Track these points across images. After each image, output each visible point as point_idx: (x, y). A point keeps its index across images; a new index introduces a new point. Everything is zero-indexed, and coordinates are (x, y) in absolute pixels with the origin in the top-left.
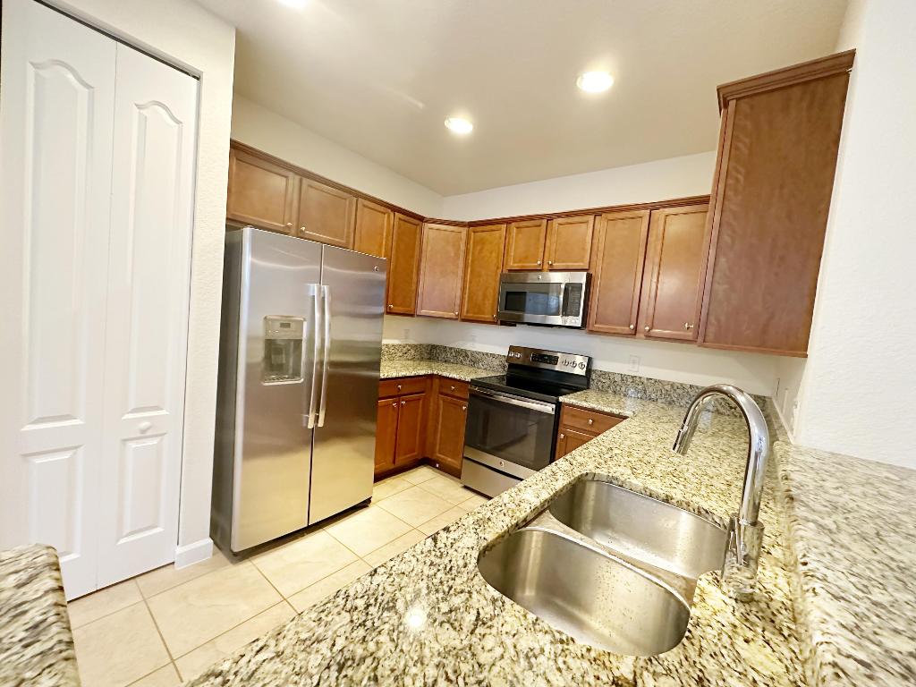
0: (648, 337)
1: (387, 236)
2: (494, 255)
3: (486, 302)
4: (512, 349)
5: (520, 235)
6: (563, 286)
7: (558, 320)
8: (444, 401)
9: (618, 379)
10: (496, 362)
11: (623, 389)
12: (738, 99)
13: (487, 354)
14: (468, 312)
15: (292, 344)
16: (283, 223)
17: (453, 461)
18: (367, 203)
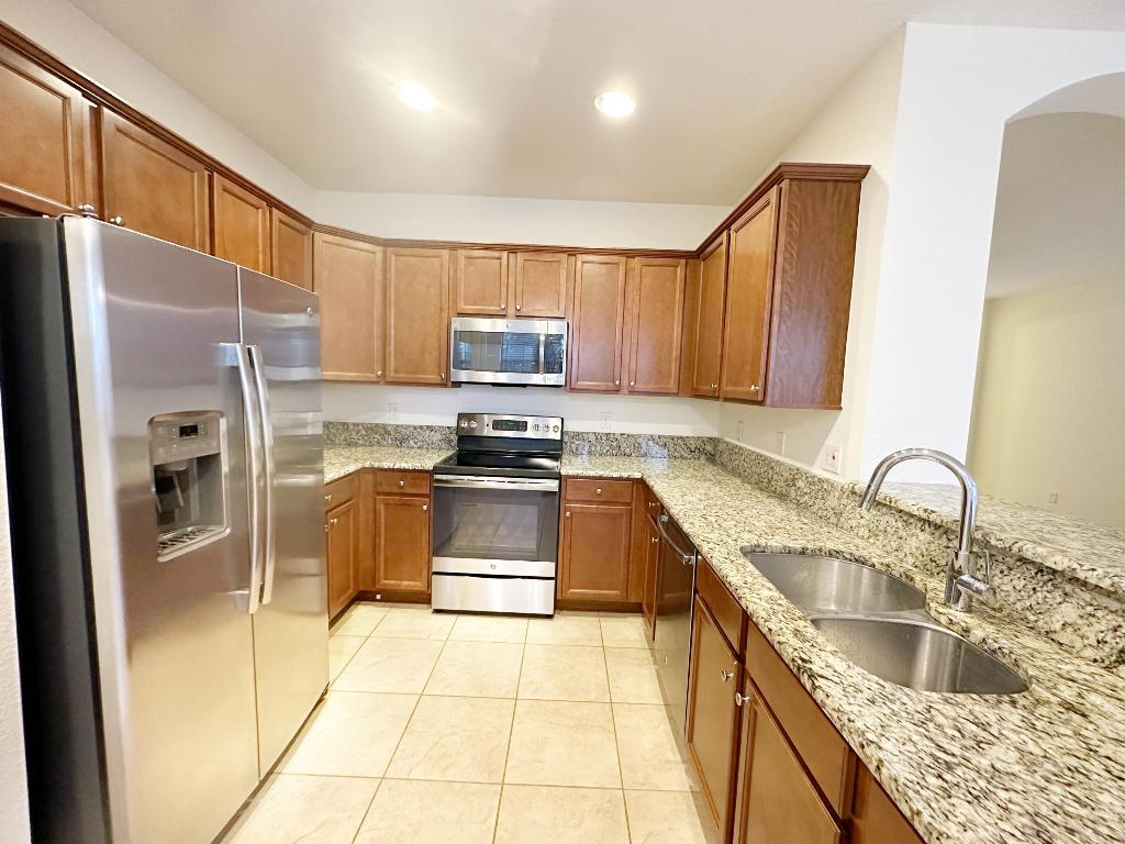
0: (632, 392)
1: (264, 248)
2: (432, 290)
3: (427, 356)
4: (461, 416)
5: (472, 268)
6: (542, 338)
7: (537, 379)
8: (387, 504)
9: (592, 438)
10: (437, 437)
11: (598, 448)
12: (791, 179)
13: (421, 427)
14: (396, 372)
15: (195, 462)
16: (68, 203)
17: (412, 583)
18: (228, 184)
